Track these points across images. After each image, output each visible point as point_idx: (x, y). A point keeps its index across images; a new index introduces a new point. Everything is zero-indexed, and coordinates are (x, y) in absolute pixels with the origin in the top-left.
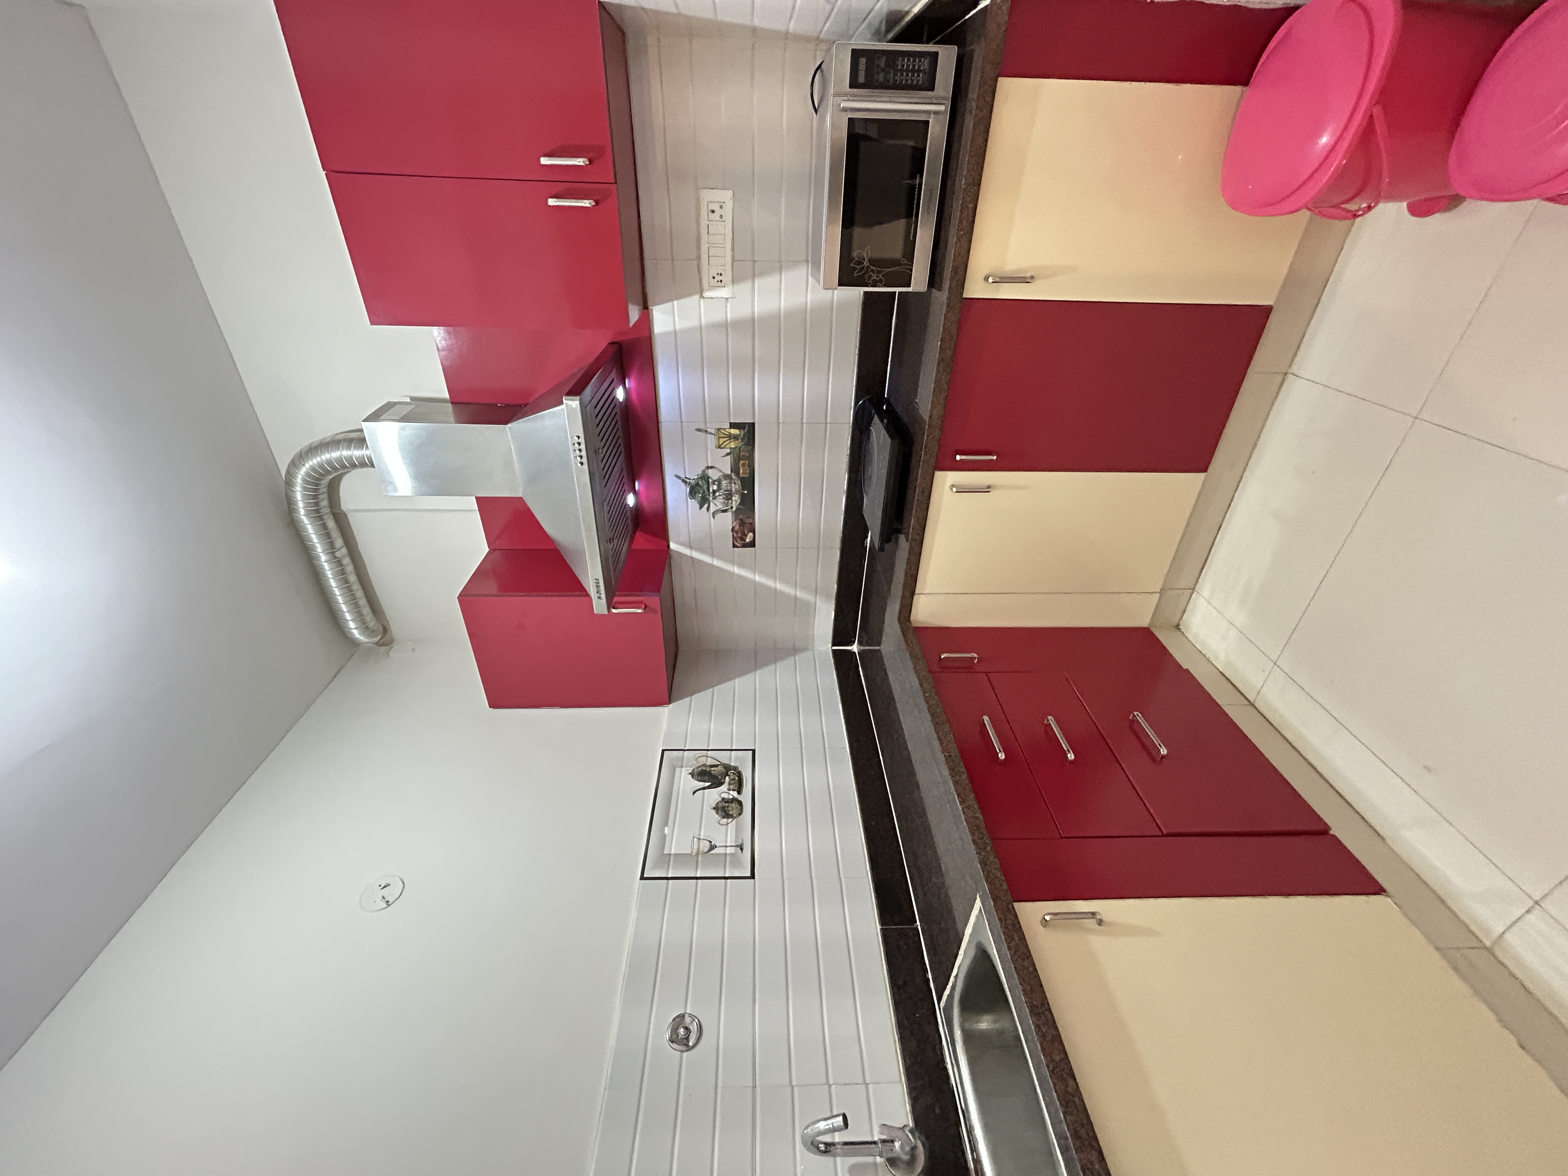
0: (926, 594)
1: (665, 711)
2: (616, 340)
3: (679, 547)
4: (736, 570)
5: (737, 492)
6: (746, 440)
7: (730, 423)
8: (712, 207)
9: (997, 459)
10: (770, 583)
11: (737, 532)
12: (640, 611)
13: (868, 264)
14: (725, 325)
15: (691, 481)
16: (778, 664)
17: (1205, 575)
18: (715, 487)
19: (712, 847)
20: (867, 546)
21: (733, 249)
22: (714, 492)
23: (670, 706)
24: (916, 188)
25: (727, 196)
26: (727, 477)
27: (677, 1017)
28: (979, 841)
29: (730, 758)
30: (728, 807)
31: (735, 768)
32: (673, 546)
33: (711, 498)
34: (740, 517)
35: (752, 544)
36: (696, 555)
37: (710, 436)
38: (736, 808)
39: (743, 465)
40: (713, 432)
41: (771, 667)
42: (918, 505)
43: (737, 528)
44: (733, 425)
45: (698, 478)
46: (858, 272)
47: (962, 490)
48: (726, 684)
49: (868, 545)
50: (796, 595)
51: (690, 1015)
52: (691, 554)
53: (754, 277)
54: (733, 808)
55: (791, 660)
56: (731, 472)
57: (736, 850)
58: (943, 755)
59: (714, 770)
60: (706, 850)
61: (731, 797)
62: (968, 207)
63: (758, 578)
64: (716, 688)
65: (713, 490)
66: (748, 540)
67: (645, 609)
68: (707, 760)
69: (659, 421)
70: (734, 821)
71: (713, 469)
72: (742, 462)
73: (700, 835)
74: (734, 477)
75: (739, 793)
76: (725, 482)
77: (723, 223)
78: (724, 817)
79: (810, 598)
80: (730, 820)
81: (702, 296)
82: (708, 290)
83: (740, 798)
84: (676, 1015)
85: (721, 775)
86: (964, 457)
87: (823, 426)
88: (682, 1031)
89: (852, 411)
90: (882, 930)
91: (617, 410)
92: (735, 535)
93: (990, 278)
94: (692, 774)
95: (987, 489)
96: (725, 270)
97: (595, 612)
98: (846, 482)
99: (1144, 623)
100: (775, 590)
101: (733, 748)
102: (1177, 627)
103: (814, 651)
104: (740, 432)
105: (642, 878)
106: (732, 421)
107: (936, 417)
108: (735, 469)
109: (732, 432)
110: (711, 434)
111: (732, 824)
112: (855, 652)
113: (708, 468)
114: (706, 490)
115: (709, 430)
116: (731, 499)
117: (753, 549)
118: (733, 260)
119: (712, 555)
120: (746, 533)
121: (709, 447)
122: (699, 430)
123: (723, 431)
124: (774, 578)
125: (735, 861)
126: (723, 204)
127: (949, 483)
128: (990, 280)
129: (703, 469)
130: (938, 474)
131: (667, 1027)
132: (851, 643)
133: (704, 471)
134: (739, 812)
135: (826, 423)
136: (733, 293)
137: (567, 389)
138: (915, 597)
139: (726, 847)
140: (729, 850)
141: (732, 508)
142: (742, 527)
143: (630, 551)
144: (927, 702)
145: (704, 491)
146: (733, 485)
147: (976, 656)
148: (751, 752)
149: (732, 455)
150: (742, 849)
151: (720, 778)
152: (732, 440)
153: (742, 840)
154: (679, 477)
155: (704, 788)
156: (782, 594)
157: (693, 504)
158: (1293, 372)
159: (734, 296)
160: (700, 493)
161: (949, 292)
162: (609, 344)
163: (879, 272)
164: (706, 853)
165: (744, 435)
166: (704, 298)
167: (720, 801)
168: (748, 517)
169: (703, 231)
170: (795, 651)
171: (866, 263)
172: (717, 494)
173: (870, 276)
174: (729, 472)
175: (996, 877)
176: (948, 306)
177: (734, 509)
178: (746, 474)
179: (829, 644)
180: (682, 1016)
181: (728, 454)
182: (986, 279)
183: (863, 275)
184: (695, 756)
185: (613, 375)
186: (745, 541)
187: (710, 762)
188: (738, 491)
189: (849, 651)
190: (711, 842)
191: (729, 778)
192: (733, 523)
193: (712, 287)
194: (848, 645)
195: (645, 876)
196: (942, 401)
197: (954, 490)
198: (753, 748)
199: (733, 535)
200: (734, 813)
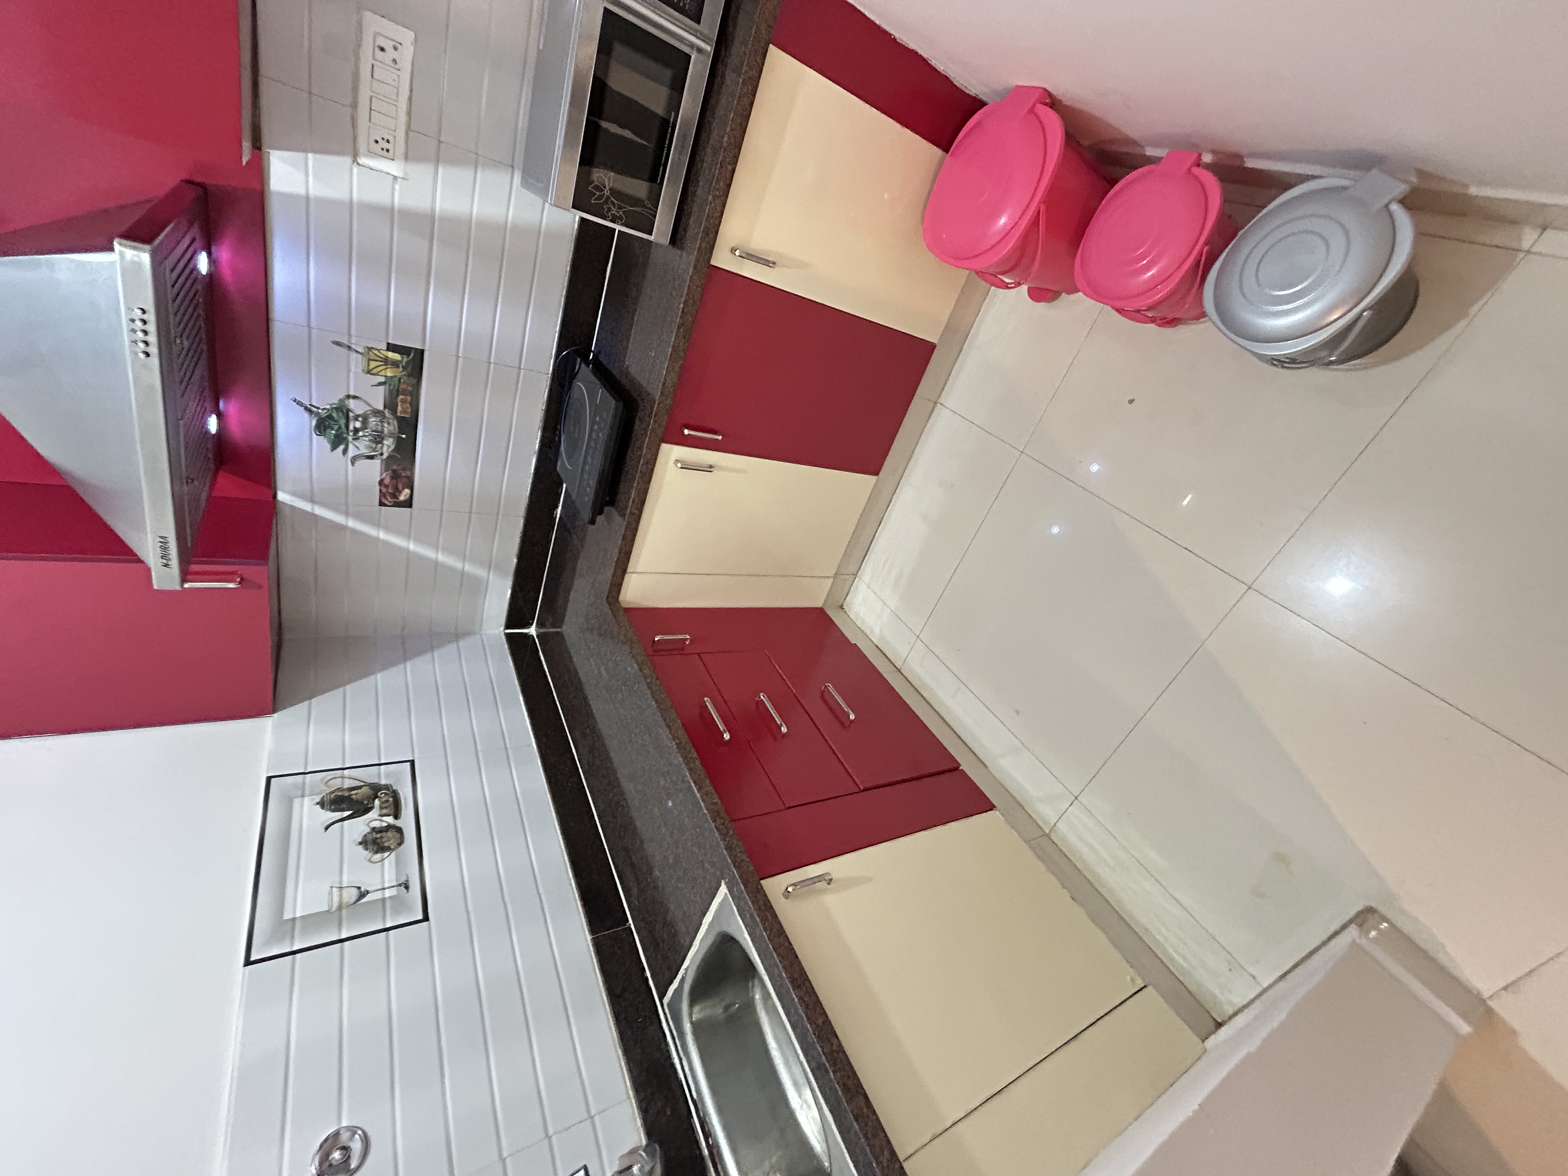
0: (638, 573)
1: (267, 723)
2: (199, 179)
3: (294, 499)
4: (382, 535)
5: (391, 435)
6: (409, 369)
7: (388, 344)
8: (381, 42)
9: (722, 439)
10: (430, 553)
11: (387, 486)
12: (231, 585)
13: (608, 194)
14: (390, 212)
15: (320, 411)
16: (436, 654)
17: (867, 562)
18: (358, 425)
19: (362, 895)
20: (556, 517)
21: (409, 113)
22: (356, 430)
23: (275, 715)
24: (669, 126)
25: (407, 36)
26: (376, 413)
27: (326, 1140)
28: (721, 826)
29: (379, 774)
30: (381, 837)
31: (387, 787)
32: (282, 496)
33: (350, 438)
34: (395, 467)
35: (408, 503)
36: (319, 511)
37: (354, 355)
38: (394, 837)
39: (403, 401)
40: (360, 350)
41: (428, 656)
42: (641, 477)
43: (387, 481)
44: (391, 347)
45: (332, 409)
46: (596, 199)
47: (686, 466)
48: (364, 681)
49: (558, 516)
50: (463, 569)
51: (353, 1130)
52: (313, 509)
53: (437, 162)
54: (390, 839)
55: (452, 647)
56: (385, 407)
57: (398, 890)
58: (674, 743)
59: (355, 794)
60: (354, 899)
61: (385, 824)
62: (726, 167)
63: (412, 546)
64: (348, 687)
65: (355, 428)
66: (402, 498)
67: (240, 583)
68: (343, 782)
69: (271, 316)
70: (393, 854)
71: (356, 401)
72: (401, 397)
73: (341, 882)
74: (387, 414)
75: (396, 817)
76: (374, 419)
77: (399, 73)
78: (377, 852)
79: (481, 573)
80: (386, 854)
81: (355, 160)
82: (366, 156)
83: (398, 823)
84: (324, 1138)
85: (368, 798)
86: (692, 433)
87: (516, 370)
88: (337, 1155)
89: (552, 361)
90: (593, 939)
91: (199, 287)
92: (384, 490)
93: (738, 251)
94: (322, 804)
95: (710, 468)
96: (395, 137)
97: (155, 587)
98: (538, 441)
99: (819, 604)
100: (436, 562)
101: (383, 762)
102: (841, 607)
103: (481, 635)
104: (402, 358)
105: (248, 962)
106: (390, 342)
107: (670, 385)
108: (391, 405)
109: (390, 356)
110: (357, 352)
111: (390, 859)
112: (533, 636)
113: (349, 397)
114: (343, 426)
115: (353, 346)
116: (381, 442)
117: (409, 509)
118: (408, 129)
119: (347, 514)
120: (400, 487)
121: (353, 369)
122: (338, 344)
123: (376, 352)
124: (436, 548)
125: (398, 904)
126: (398, 45)
127: (673, 457)
128: (737, 253)
129: (342, 396)
130: (665, 447)
131: (311, 1157)
132: (528, 625)
133: (341, 401)
134: (399, 841)
135: (520, 368)
136: (406, 173)
137: (124, 228)
138: (627, 577)
139: (384, 889)
140: (388, 893)
141: (382, 454)
142: (395, 481)
143: (210, 497)
144: (650, 688)
145: (340, 428)
146: (386, 425)
147: (688, 637)
148: (408, 764)
149: (387, 386)
150: (407, 887)
151: (366, 802)
152: (389, 366)
153: (407, 875)
154: (300, 404)
155: (342, 820)
156: (445, 567)
157: (321, 443)
158: (941, 402)
159: (406, 177)
160: (332, 429)
161: (698, 253)
162: (182, 181)
163: (620, 208)
164: (354, 903)
165: (407, 363)
166: (358, 164)
167: (368, 833)
168: (404, 469)
169: (365, 70)
170: (457, 635)
171: (607, 192)
172: (361, 434)
173: (609, 210)
174: (381, 407)
175: (743, 861)
176: (695, 268)
177: (385, 456)
178: (406, 413)
179: (500, 627)
180: (337, 1134)
181: (380, 384)
182: (733, 250)
183: (602, 204)
184: (322, 780)
185: (195, 231)
186: (398, 499)
187: (348, 784)
188: (393, 434)
189: (526, 634)
190: (359, 888)
191: (380, 801)
192: (381, 474)
193: (371, 154)
194: (524, 627)
195: (252, 959)
196: (677, 369)
197: (679, 465)
198: (411, 759)
199: (381, 491)
200: (392, 843)
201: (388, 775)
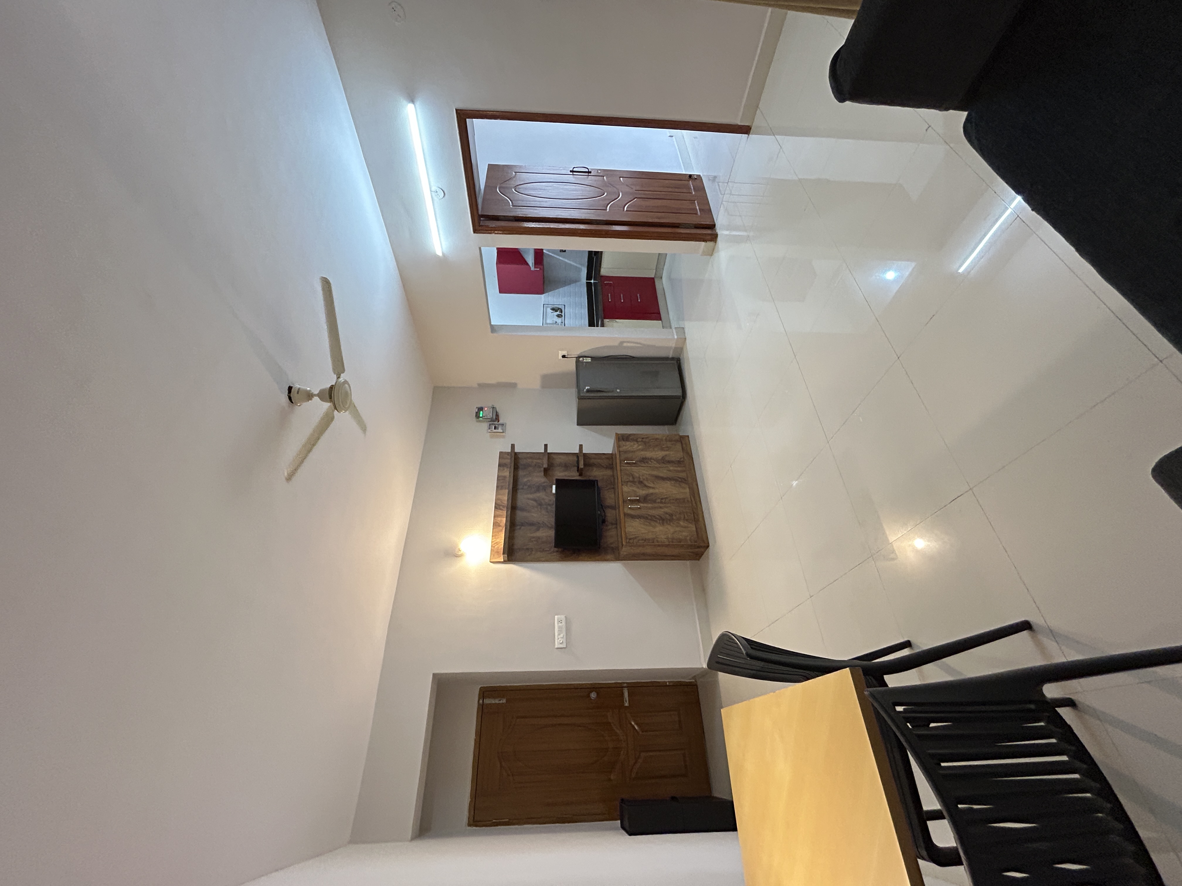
1: (542, 296)
4: (561, 258)
12: (540, 270)
16: (571, 285)
23: (545, 294)
29: (559, 306)
55: (575, 284)
57: (561, 323)
60: (555, 323)
61: (560, 314)
63: (566, 261)
73: (554, 320)
75: (562, 313)
79: (580, 266)
94: (551, 309)
97: (531, 270)
100: (572, 265)
101: (560, 304)
103: (581, 282)
112: (592, 283)
117: (565, 253)
125: (561, 325)
132: (591, 280)
139: (559, 322)
148: (564, 305)
150: (563, 323)
151: (557, 310)
153: (563, 321)
155: (554, 312)
167: (557, 314)
170: (576, 281)
179: (585, 280)
184: (551, 305)
187: (555, 307)
189: (590, 282)
191: (559, 310)
200: (561, 317)
201: (561, 307)
